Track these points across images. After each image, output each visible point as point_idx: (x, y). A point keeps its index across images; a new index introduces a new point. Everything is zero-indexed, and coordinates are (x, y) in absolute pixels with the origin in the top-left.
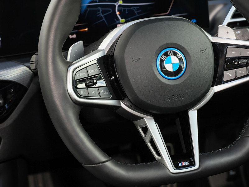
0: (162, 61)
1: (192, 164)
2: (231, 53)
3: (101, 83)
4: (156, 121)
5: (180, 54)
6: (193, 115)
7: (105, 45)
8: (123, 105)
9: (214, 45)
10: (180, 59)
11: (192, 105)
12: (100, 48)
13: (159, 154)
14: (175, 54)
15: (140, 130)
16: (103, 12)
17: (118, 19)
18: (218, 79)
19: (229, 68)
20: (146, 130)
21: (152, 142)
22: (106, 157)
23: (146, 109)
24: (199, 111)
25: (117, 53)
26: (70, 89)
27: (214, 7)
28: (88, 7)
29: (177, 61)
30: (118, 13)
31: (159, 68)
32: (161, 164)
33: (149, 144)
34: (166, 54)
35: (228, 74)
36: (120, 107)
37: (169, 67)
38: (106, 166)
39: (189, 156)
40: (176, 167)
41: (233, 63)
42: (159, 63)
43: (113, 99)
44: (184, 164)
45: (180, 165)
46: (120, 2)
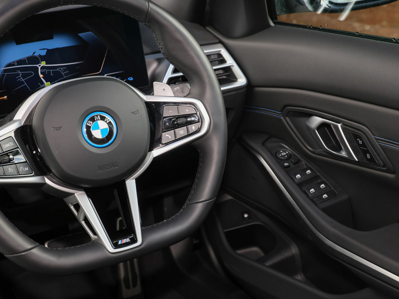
0: (88, 128)
1: (134, 240)
2: (168, 112)
3: (21, 158)
4: (89, 196)
5: (109, 118)
6: (131, 185)
7: (21, 114)
8: (48, 181)
11: (128, 174)
12: (15, 118)
13: (95, 233)
14: (103, 118)
15: (72, 208)
16: (24, 76)
17: (42, 83)
18: (155, 141)
19: (168, 129)
20: (78, 206)
21: (86, 220)
22: (31, 243)
23: (75, 183)
24: (138, 181)
27: (150, 64)
28: (5, 71)
29: (106, 126)
30: (41, 76)
31: (86, 136)
32: (98, 245)
33: (83, 223)
34: (93, 119)
35: (167, 136)
36: (45, 184)
39: (129, 230)
40: (116, 246)
41: (175, 123)
42: (85, 130)
43: (36, 175)
44: (125, 241)
45: (120, 242)
46: (43, 64)
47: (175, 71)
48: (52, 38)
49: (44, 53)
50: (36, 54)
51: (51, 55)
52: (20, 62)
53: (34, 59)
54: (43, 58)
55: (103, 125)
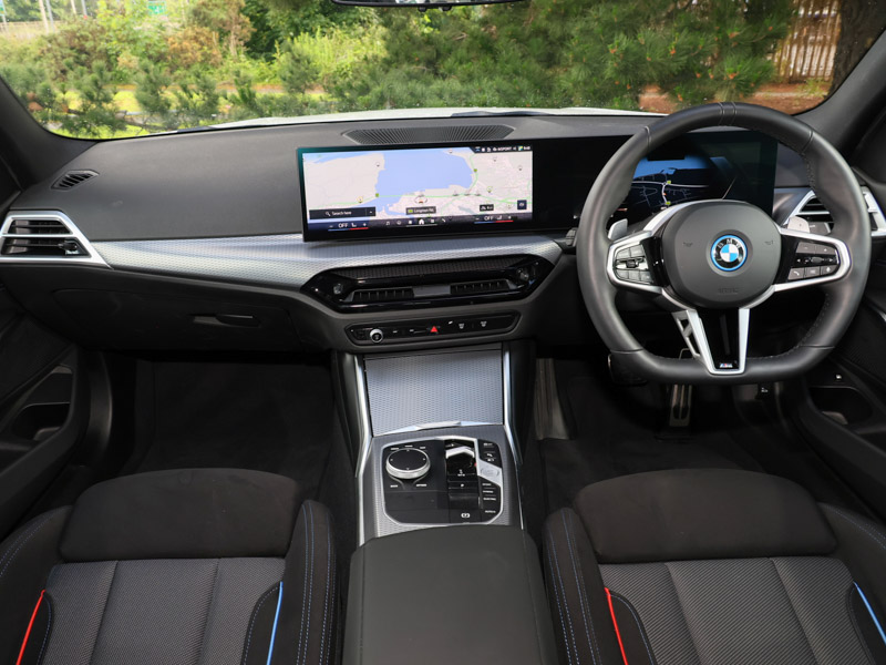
0: (718, 250)
1: (736, 367)
2: (802, 249)
3: (644, 266)
4: (700, 316)
5: (740, 243)
6: (744, 315)
7: (653, 226)
8: (664, 293)
9: (783, 237)
10: (740, 250)
11: (744, 303)
12: (645, 229)
13: (698, 351)
14: (734, 243)
15: (679, 323)
16: (647, 192)
17: (663, 201)
18: (781, 277)
19: (797, 266)
20: (686, 323)
21: (692, 337)
22: (638, 345)
23: (689, 299)
24: (752, 310)
25: (665, 236)
26: (610, 269)
27: (781, 196)
29: (736, 251)
30: (664, 194)
31: (714, 257)
32: (699, 363)
33: (687, 340)
34: (725, 242)
35: (795, 273)
36: (661, 294)
37: (726, 257)
38: (636, 355)
39: (733, 359)
40: (717, 367)
41: (804, 261)
42: (714, 252)
43: (652, 284)
44: (726, 366)
45: (722, 366)
46: (669, 183)
47: (804, 209)
48: (683, 159)
49: (671, 172)
50: (664, 173)
51: (679, 176)
52: (647, 178)
53: (661, 177)
54: (669, 177)
55: (733, 249)
